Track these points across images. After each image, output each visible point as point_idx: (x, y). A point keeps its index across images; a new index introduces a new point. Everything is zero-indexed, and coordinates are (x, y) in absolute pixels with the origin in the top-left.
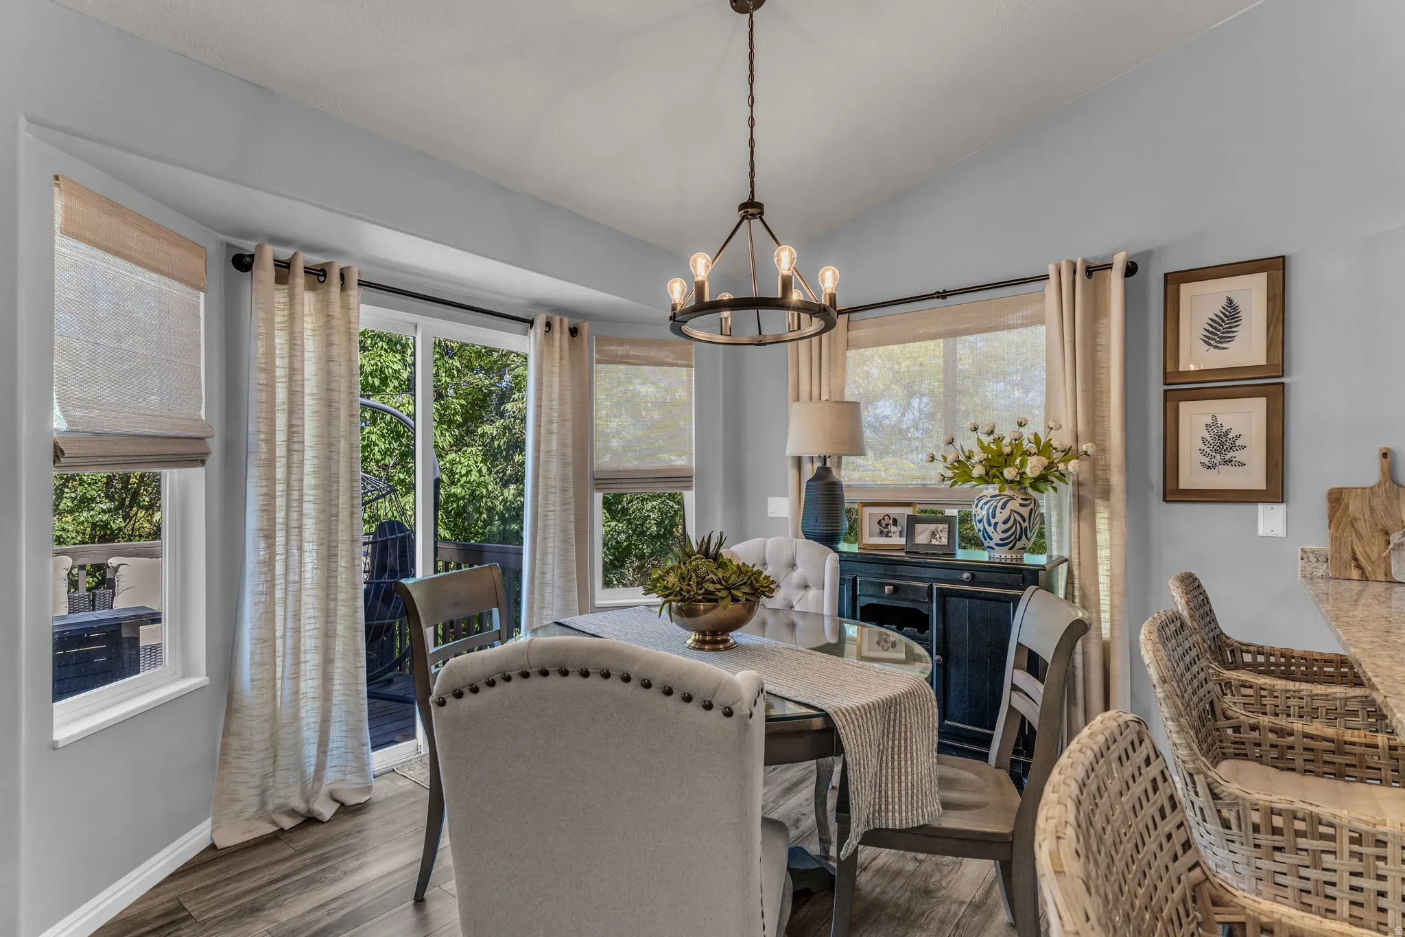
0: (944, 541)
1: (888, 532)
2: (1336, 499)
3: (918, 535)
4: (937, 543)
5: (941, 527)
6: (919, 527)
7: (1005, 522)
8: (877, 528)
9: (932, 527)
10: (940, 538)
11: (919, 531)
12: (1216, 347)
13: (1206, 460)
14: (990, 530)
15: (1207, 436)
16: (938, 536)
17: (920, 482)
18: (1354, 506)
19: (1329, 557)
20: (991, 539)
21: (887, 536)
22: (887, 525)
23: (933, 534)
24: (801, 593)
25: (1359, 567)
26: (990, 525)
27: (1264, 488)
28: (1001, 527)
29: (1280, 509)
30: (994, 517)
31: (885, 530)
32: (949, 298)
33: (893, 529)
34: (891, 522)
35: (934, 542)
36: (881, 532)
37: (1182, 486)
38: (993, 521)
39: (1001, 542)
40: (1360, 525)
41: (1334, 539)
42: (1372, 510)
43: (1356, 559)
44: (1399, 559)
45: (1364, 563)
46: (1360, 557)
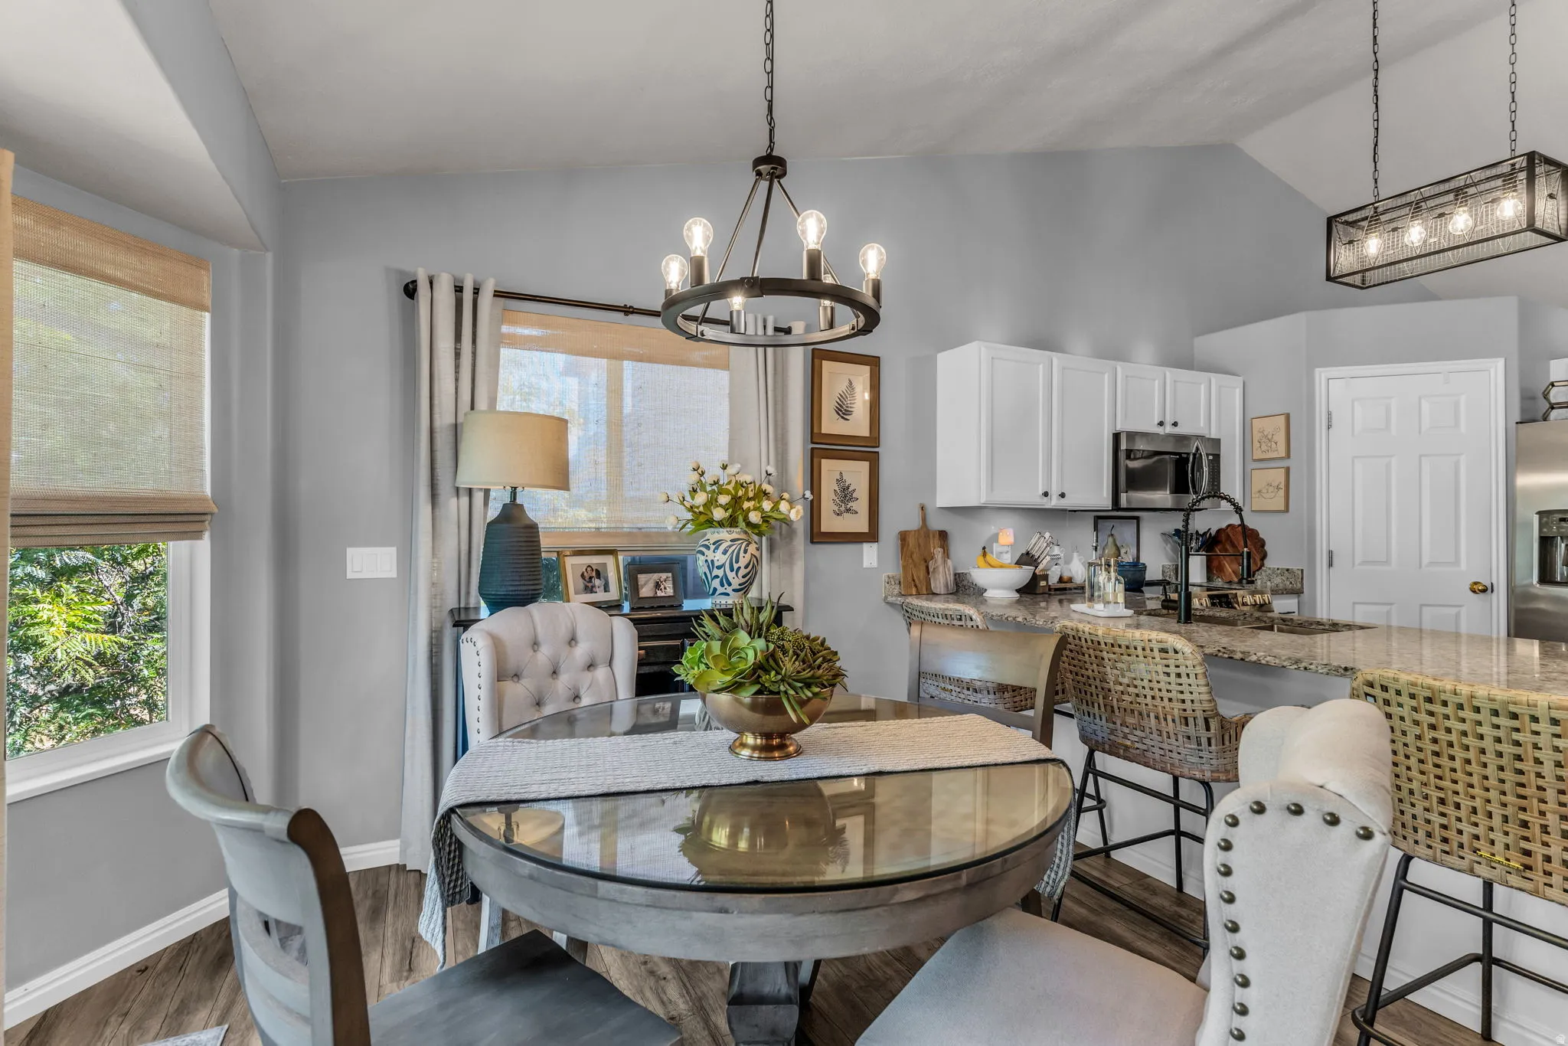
0: (670, 592)
1: (592, 587)
2: (903, 537)
3: (642, 587)
4: (663, 594)
5: (664, 576)
6: (642, 578)
7: (746, 567)
8: (581, 583)
9: (655, 576)
10: (665, 588)
11: (643, 583)
12: (843, 418)
13: (836, 508)
14: (731, 575)
15: (837, 489)
16: (662, 587)
17: (593, 525)
18: (911, 541)
19: (902, 580)
20: (730, 584)
21: (592, 592)
22: (591, 578)
23: (657, 586)
24: (588, 675)
25: (916, 586)
26: (732, 570)
27: (867, 531)
28: (743, 572)
29: (875, 546)
30: (737, 562)
31: (590, 585)
32: (631, 316)
33: (597, 582)
34: (594, 574)
35: (660, 594)
36: (586, 588)
37: (823, 530)
38: (736, 566)
39: (739, 587)
40: (915, 556)
41: (905, 568)
42: (919, 546)
43: (914, 581)
44: (935, 580)
45: (917, 582)
46: (915, 578)
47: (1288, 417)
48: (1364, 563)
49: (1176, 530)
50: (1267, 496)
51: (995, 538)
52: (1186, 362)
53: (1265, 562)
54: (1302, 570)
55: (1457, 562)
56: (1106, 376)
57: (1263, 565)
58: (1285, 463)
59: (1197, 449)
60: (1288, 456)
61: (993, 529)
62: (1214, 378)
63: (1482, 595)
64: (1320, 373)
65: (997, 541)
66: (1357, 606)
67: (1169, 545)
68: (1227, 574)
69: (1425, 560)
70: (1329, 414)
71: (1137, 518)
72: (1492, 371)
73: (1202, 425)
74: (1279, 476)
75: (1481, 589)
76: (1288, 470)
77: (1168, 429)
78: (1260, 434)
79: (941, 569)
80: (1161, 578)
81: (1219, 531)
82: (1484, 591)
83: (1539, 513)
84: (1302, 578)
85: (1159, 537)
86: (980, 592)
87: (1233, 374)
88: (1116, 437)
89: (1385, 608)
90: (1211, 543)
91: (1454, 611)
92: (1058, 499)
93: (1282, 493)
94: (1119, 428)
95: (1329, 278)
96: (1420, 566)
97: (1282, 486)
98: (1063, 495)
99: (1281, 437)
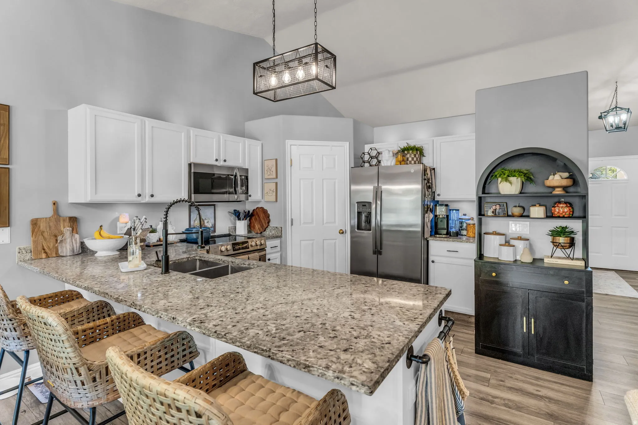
2: (35, 223)
18: (43, 226)
19: (32, 250)
25: (45, 252)
29: (8, 229)
40: (44, 234)
41: (34, 242)
42: (50, 227)
43: (44, 249)
44: (62, 247)
45: (47, 250)
46: (45, 248)
47: (276, 160)
48: (304, 223)
49: (235, 210)
50: (270, 195)
51: (117, 219)
52: (240, 133)
53: (270, 224)
54: (281, 228)
55: (335, 222)
56: (183, 134)
57: (269, 225)
58: (275, 181)
59: (236, 173)
60: (277, 177)
61: (116, 214)
62: (247, 141)
63: (342, 235)
64: (288, 142)
65: (119, 221)
66: (302, 242)
67: (232, 217)
68: (256, 229)
69: (325, 222)
70: (291, 160)
71: (214, 205)
72: (345, 147)
73: (241, 162)
74: (273, 186)
75: (342, 232)
76: (276, 183)
77: (221, 163)
78: (267, 167)
79: (68, 240)
80: (228, 233)
81: (254, 210)
82: (343, 233)
83: (357, 203)
84: (281, 231)
85: (227, 214)
86: (93, 253)
87: (259, 140)
88: (190, 165)
89: (311, 242)
90: (250, 216)
91: (334, 241)
92: (149, 197)
93: (274, 194)
94: (192, 161)
95: (255, 93)
96: (323, 224)
97: (275, 190)
98: (152, 196)
99: (274, 169)
